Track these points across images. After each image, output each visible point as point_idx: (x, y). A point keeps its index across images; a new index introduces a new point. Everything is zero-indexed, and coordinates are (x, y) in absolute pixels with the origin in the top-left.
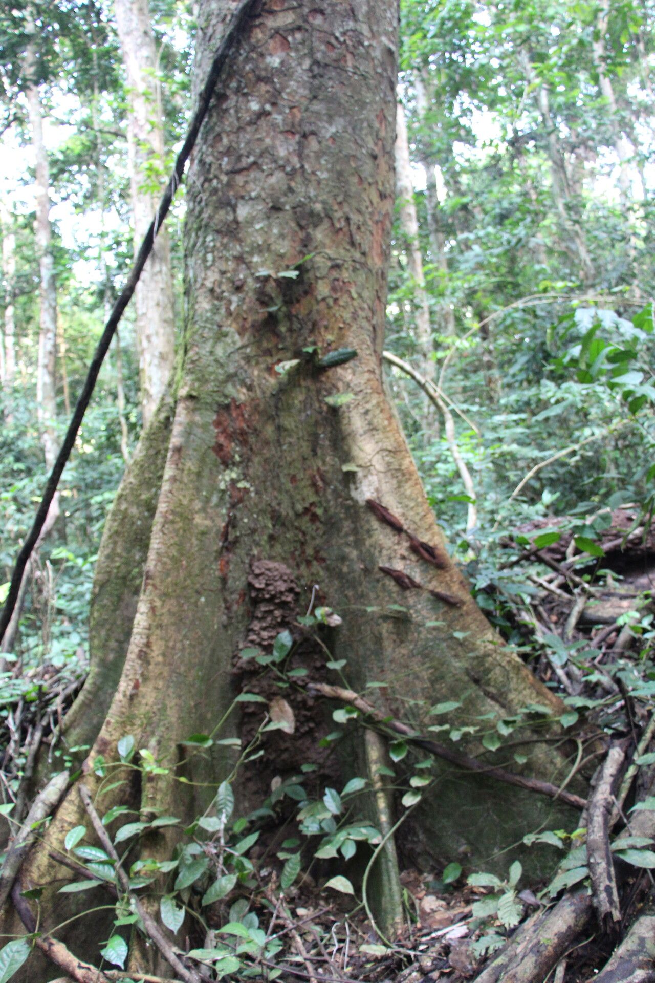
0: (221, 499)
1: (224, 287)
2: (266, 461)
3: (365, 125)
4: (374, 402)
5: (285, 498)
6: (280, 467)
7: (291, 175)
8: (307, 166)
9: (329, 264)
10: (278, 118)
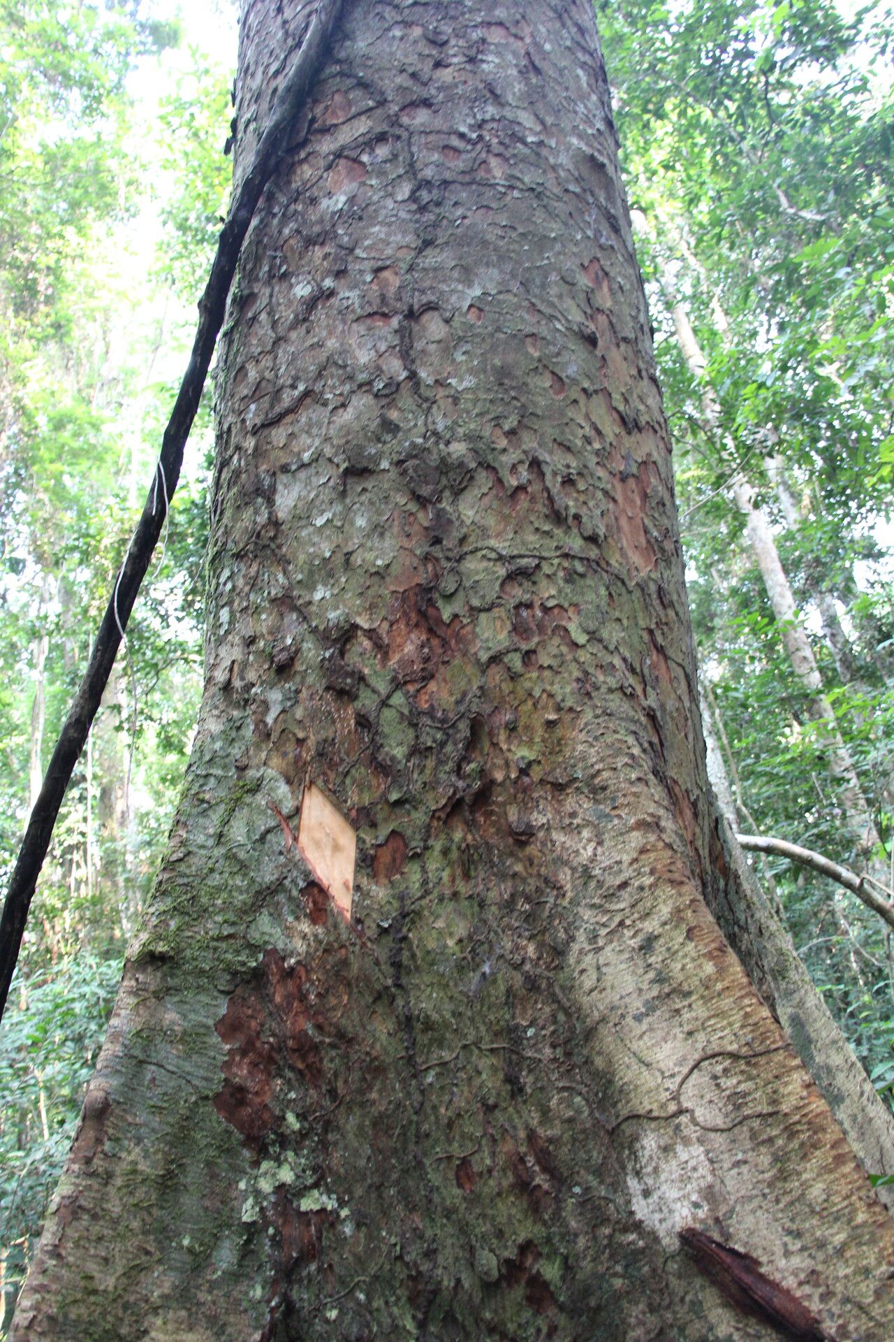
0: (246, 1252)
1: (252, 676)
2: (380, 1124)
3: (553, 277)
4: (665, 910)
5: (445, 1233)
6: (421, 1137)
7: (390, 394)
8: (423, 374)
9: (502, 571)
10: (349, 296)
